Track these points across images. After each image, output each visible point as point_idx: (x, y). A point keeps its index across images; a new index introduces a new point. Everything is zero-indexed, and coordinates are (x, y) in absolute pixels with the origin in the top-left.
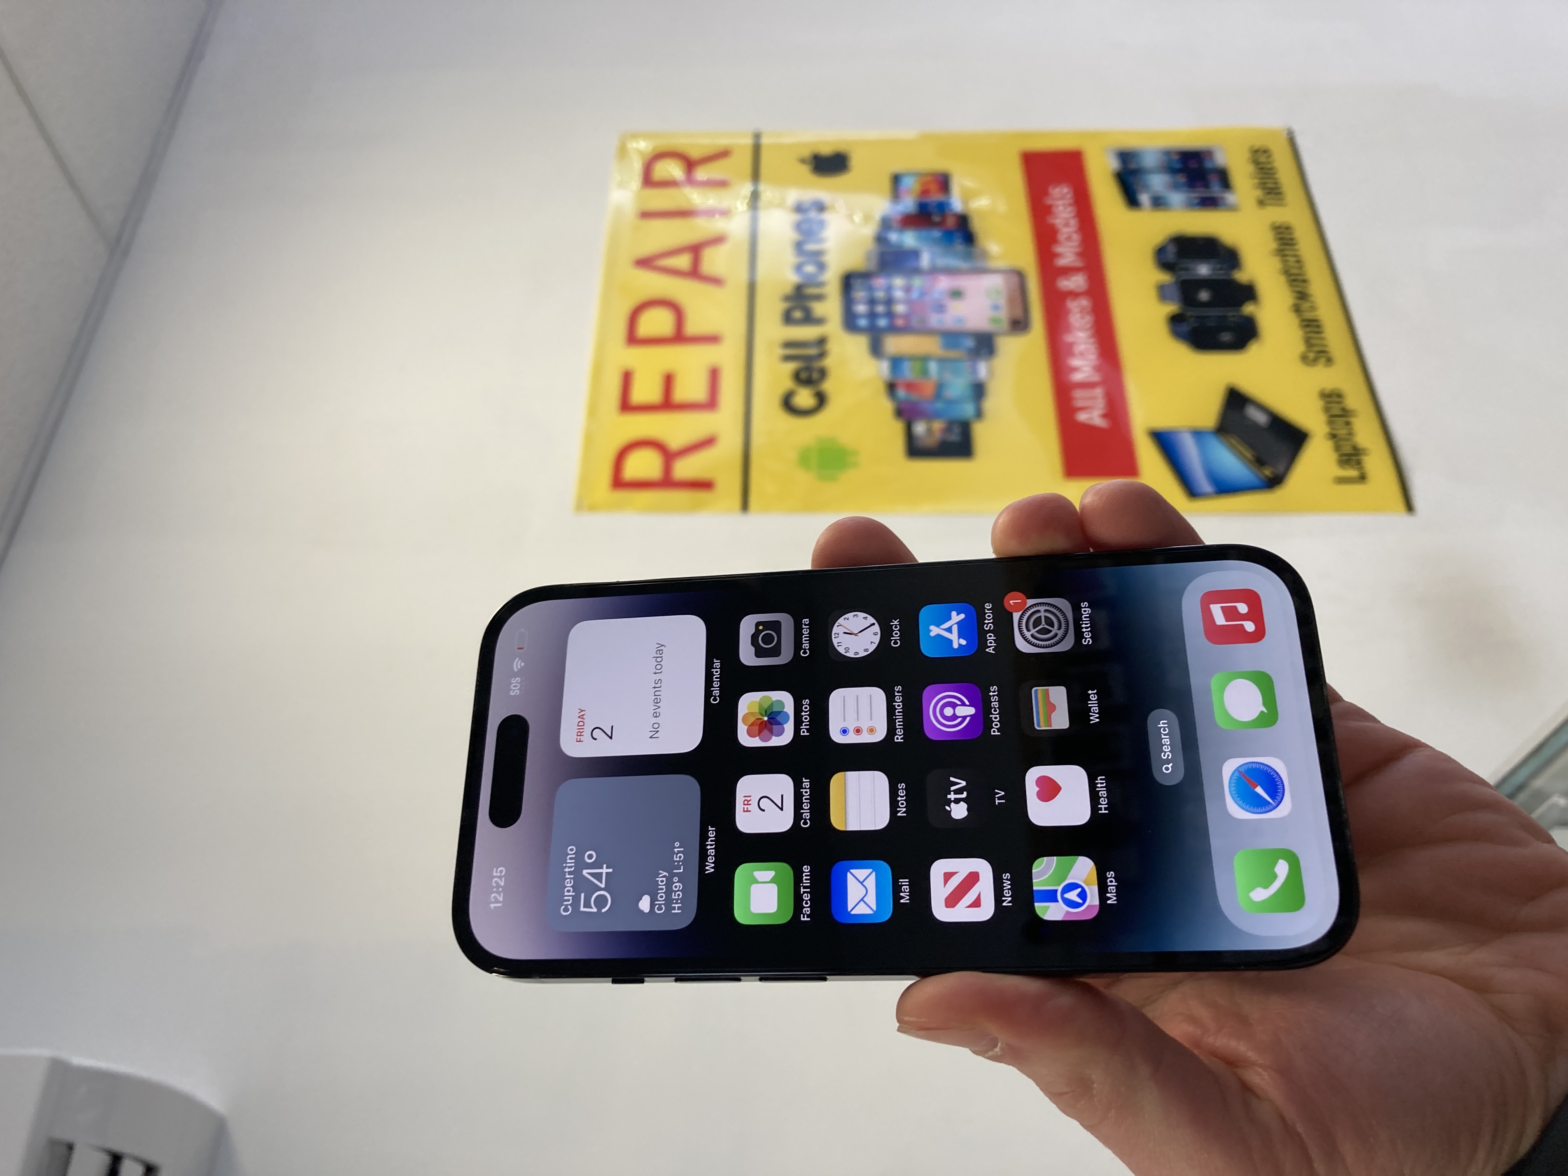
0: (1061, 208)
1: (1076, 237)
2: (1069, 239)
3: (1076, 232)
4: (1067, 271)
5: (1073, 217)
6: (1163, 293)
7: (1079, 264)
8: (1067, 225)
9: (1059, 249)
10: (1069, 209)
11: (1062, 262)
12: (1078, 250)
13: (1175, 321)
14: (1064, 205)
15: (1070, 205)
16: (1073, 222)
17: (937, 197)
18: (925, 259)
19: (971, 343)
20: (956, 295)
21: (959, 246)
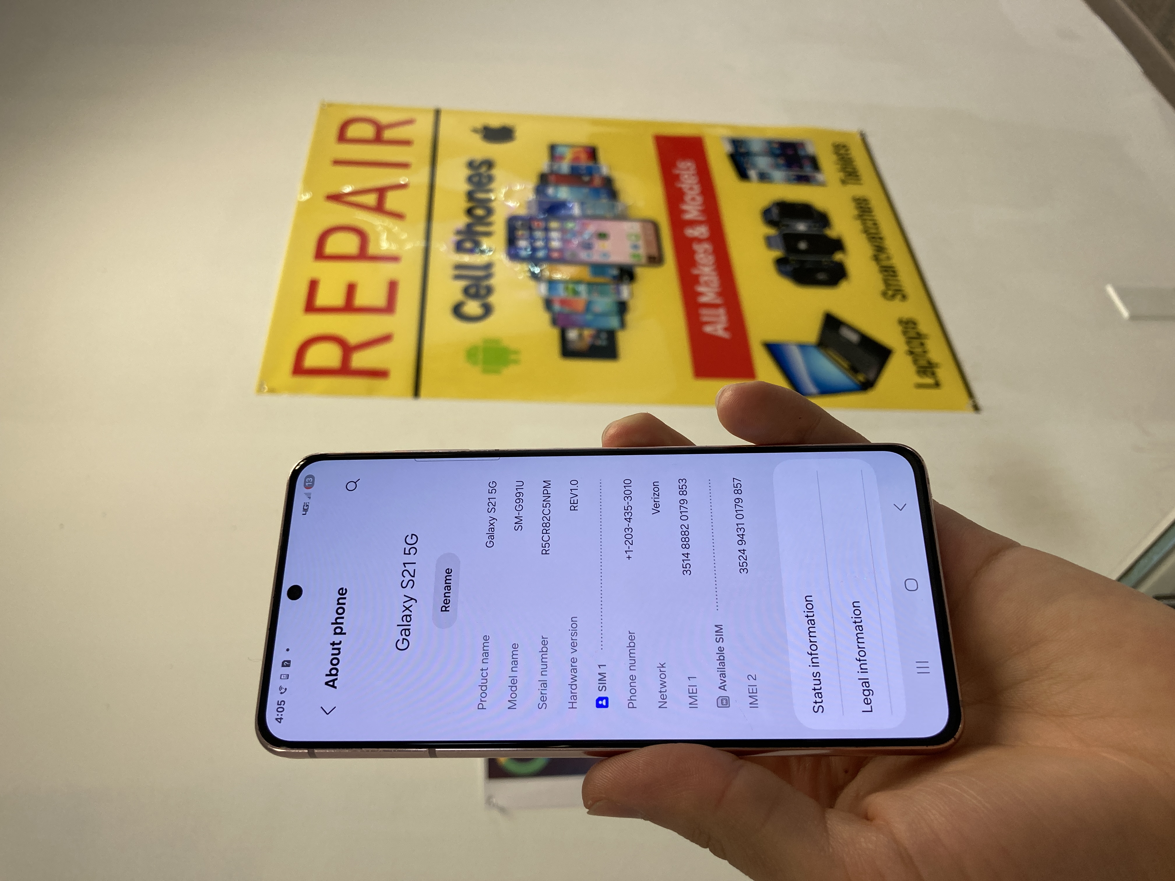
0: (686, 176)
1: (699, 199)
2: (693, 199)
3: (698, 195)
4: (692, 223)
5: (697, 184)
6: (769, 242)
7: (701, 218)
8: (691, 189)
9: (685, 207)
10: (693, 178)
11: (688, 217)
12: (700, 208)
13: (780, 263)
14: (688, 174)
15: (693, 175)
16: (697, 189)
17: (584, 162)
18: (576, 210)
19: (615, 272)
20: (602, 236)
21: (604, 201)
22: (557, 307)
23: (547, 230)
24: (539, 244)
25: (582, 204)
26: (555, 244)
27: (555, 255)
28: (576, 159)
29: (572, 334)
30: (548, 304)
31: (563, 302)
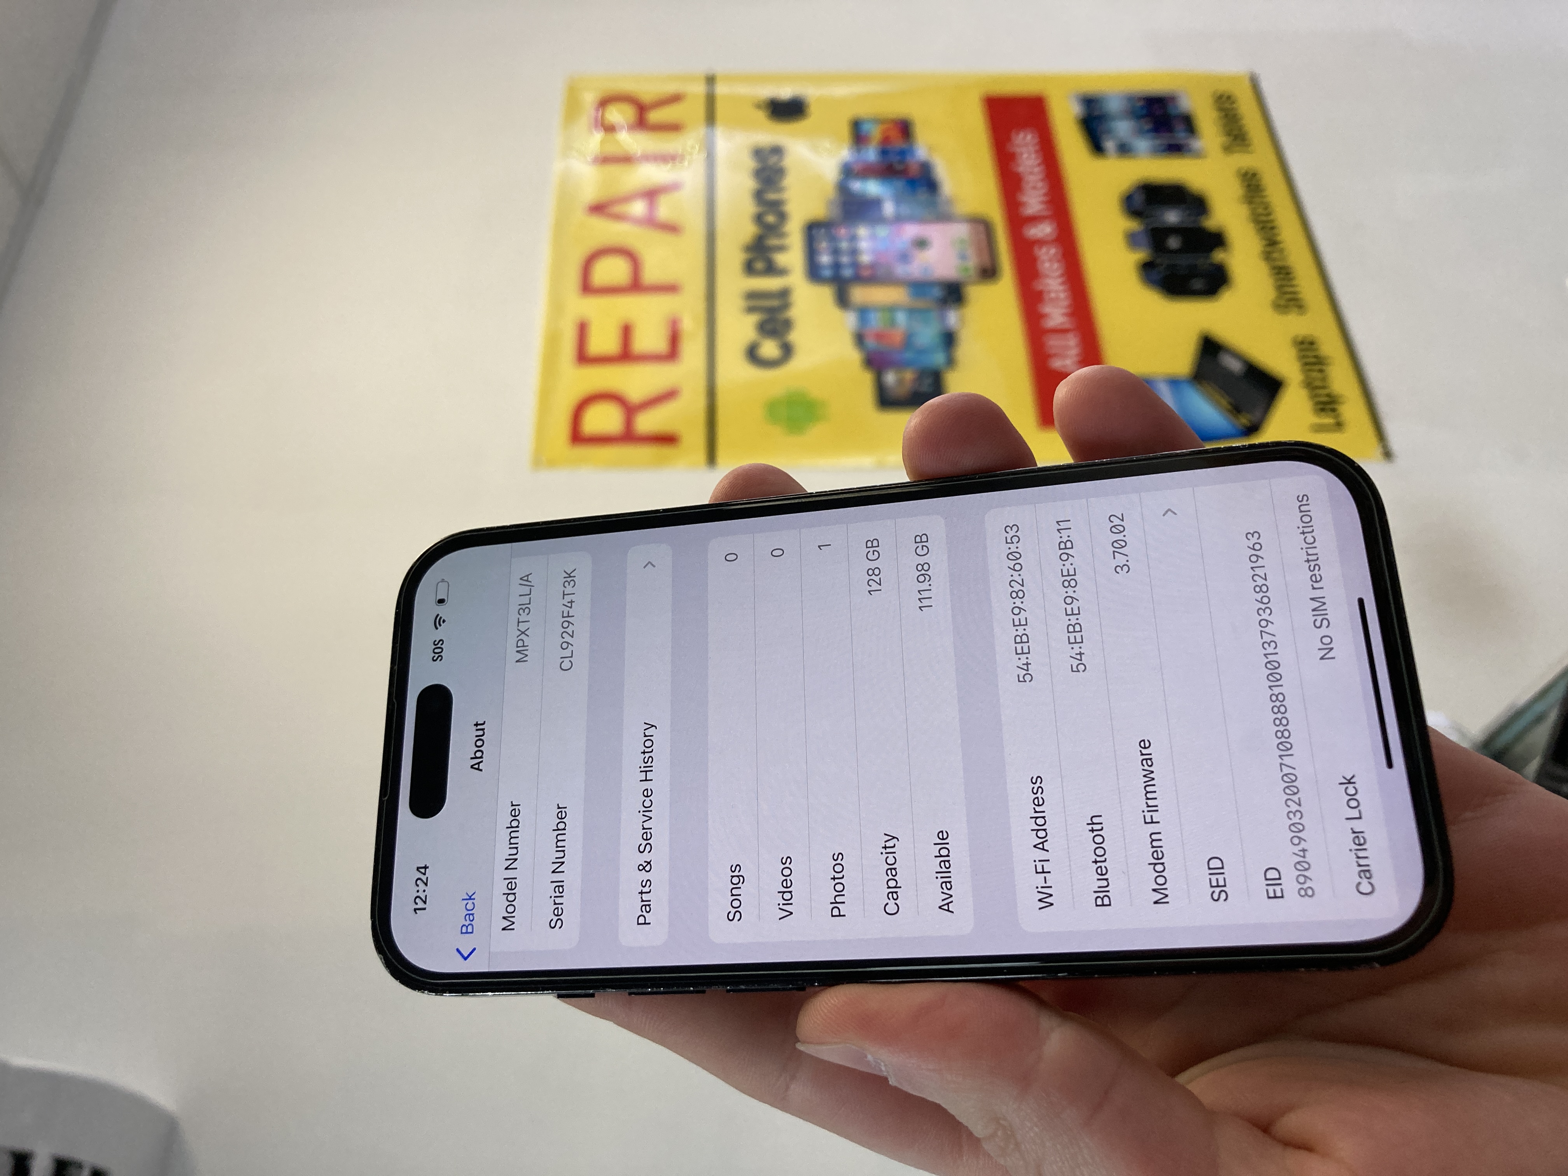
0: (1025, 155)
1: (1042, 186)
2: (1034, 187)
3: (1040, 180)
4: (1034, 220)
5: (1038, 165)
6: (1132, 240)
7: (1045, 213)
8: (1032, 173)
9: (1024, 198)
10: (1034, 156)
11: (1028, 211)
12: (1043, 199)
13: (1146, 269)
14: (1028, 152)
15: (1034, 153)
16: (1039, 170)
17: (898, 144)
18: (889, 208)
19: (937, 292)
20: (921, 244)
21: (923, 195)
22: (871, 343)
23: (853, 238)
24: (845, 259)
25: (898, 201)
26: (865, 258)
27: (866, 273)
28: (886, 140)
29: (890, 378)
30: (860, 339)
31: (879, 336)
